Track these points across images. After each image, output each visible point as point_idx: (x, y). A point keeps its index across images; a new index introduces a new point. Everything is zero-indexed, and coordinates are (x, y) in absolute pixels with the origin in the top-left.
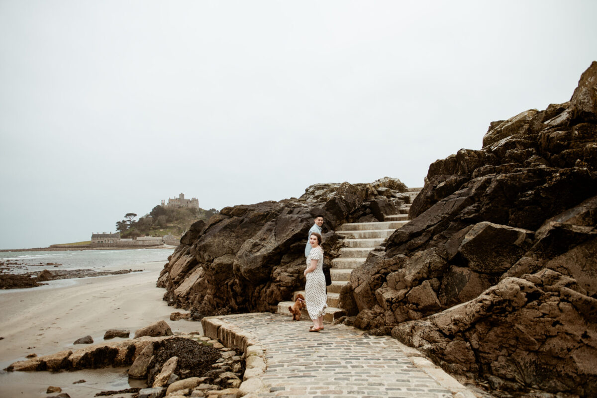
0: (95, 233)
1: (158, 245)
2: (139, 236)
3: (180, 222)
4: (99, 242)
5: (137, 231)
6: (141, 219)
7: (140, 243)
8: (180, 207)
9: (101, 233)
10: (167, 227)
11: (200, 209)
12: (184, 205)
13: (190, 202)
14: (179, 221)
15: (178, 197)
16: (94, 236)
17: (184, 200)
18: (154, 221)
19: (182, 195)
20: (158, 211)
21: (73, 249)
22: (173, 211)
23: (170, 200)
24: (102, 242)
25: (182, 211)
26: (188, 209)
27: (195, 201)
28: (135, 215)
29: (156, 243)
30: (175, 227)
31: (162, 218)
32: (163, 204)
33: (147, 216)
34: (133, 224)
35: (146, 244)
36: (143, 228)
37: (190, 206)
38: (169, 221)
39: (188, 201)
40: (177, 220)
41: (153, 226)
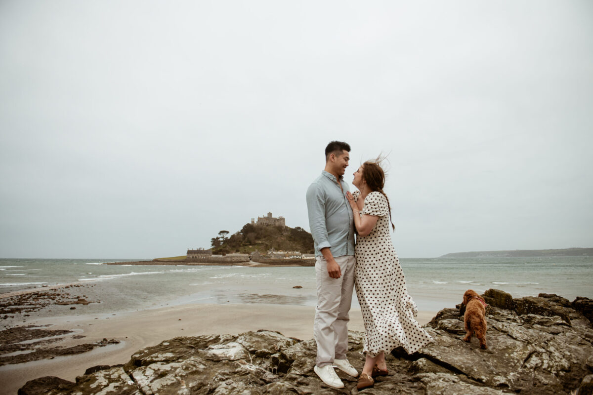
0: (190, 249)
1: (245, 262)
2: (228, 252)
3: (268, 239)
4: (193, 257)
5: (228, 248)
6: (233, 236)
7: (229, 260)
8: (268, 225)
9: (195, 249)
10: (255, 244)
11: (287, 227)
12: (271, 223)
13: (278, 220)
14: (267, 238)
15: (266, 215)
16: (189, 252)
17: (271, 218)
18: (244, 239)
19: (270, 214)
20: (248, 229)
21: (171, 263)
22: (261, 229)
23: (259, 219)
24: (196, 257)
25: (270, 228)
26: (275, 227)
27: (282, 219)
28: (228, 232)
29: (243, 259)
30: (262, 244)
31: (251, 235)
32: (253, 222)
33: (238, 233)
34: (226, 241)
35: (233, 261)
36: (234, 244)
37: (277, 224)
38: (257, 238)
39: (276, 220)
40: (265, 237)
41: (243, 243)
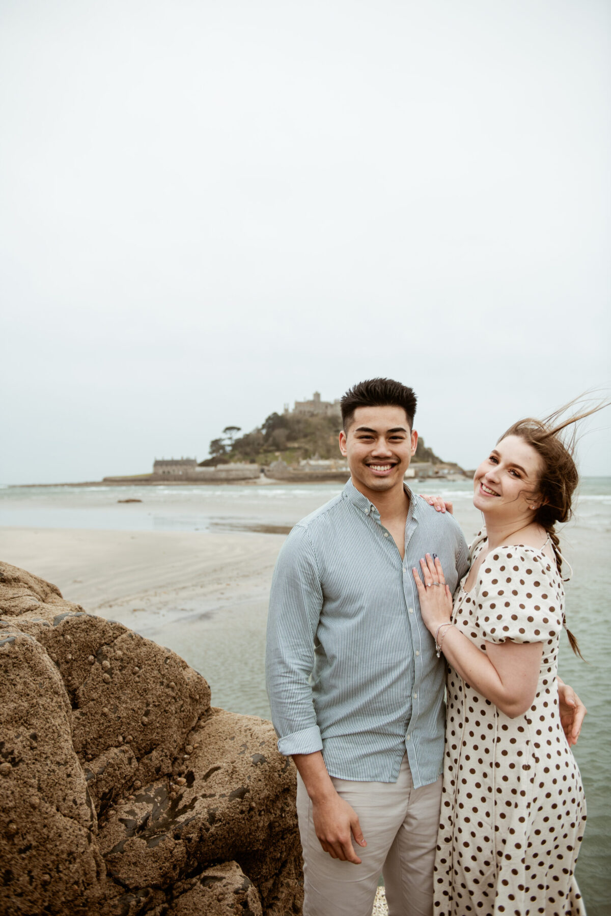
0: (160, 458)
1: (251, 478)
3: (310, 441)
4: (164, 472)
6: (247, 437)
7: (223, 475)
8: (312, 415)
10: (286, 449)
12: (319, 411)
13: (332, 406)
14: (309, 438)
15: (311, 397)
16: (158, 464)
17: (320, 402)
18: (267, 439)
19: (317, 395)
20: (275, 422)
22: (298, 422)
23: (298, 404)
24: (169, 472)
25: (314, 421)
26: (326, 418)
28: (239, 429)
29: (248, 474)
30: (299, 448)
31: (280, 433)
32: (286, 410)
33: (259, 431)
34: (236, 444)
35: (230, 477)
36: (248, 449)
37: (330, 413)
38: (291, 438)
40: (305, 436)
41: (265, 447)
